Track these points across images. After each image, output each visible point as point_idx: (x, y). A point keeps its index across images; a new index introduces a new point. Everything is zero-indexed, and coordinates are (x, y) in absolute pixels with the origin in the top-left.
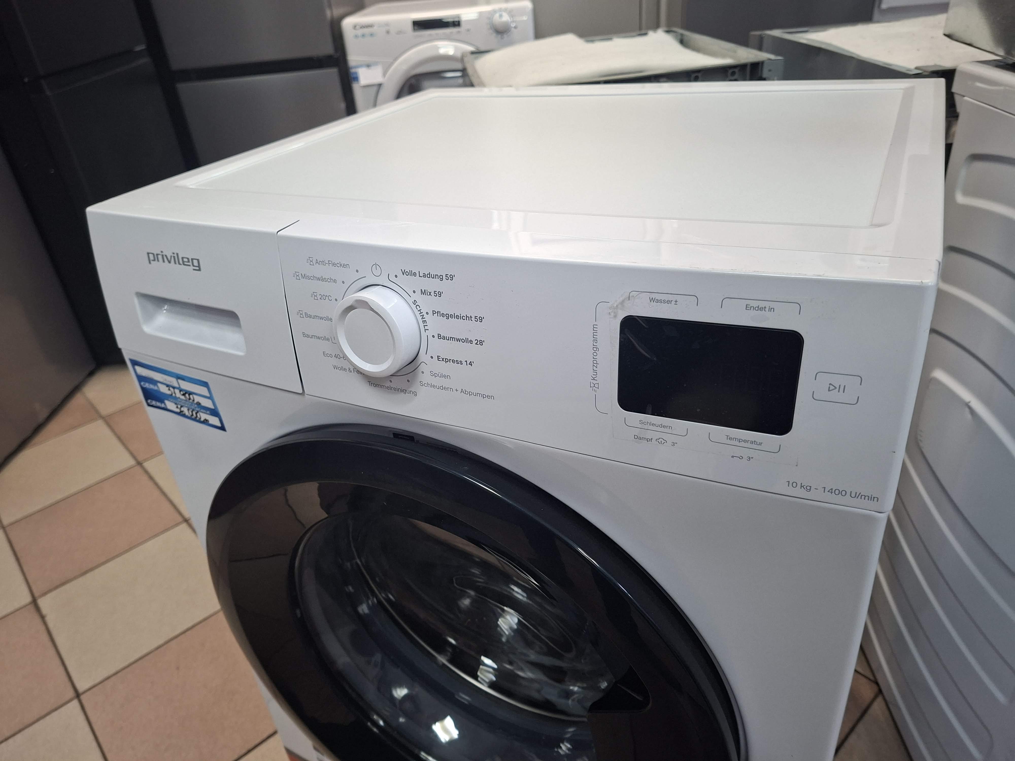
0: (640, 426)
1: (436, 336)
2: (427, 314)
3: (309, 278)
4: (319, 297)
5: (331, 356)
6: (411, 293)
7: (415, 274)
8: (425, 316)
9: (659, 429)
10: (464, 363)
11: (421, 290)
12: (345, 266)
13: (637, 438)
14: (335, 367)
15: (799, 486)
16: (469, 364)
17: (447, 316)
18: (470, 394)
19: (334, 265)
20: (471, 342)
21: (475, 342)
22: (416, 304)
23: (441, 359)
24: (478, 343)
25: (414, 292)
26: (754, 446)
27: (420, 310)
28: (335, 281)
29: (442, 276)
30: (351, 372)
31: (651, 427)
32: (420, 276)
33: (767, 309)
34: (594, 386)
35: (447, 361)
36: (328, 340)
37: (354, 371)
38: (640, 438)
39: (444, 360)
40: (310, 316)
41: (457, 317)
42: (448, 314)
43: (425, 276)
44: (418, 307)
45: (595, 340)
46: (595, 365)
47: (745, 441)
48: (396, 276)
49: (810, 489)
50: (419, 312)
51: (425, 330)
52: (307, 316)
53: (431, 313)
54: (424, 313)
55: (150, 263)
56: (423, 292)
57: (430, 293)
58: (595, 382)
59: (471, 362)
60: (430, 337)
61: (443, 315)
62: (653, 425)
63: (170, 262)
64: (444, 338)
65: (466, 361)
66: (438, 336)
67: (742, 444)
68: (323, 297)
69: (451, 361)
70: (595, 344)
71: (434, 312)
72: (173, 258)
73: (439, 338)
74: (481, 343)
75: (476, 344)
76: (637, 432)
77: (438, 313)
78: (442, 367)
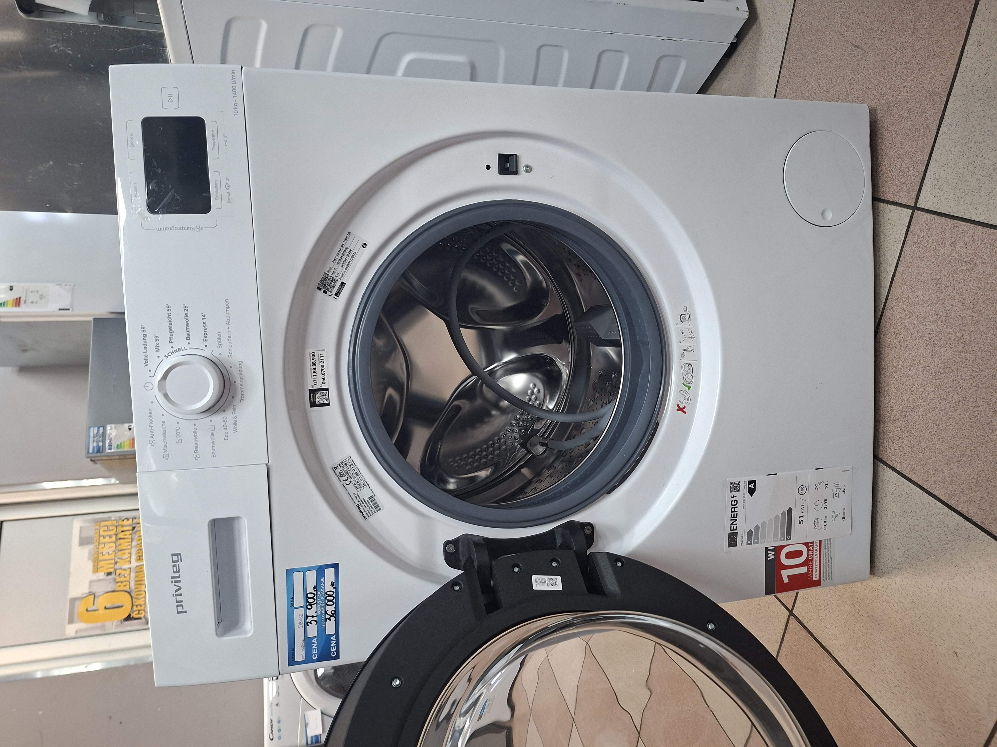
0: (220, 200)
1: (188, 341)
2: (172, 347)
3: (165, 446)
4: (179, 438)
5: (226, 433)
6: (160, 359)
7: (146, 356)
8: (174, 349)
9: (219, 188)
10: (204, 321)
11: (156, 351)
12: (150, 413)
13: (229, 201)
14: (235, 431)
15: (235, 110)
16: (204, 317)
17: (171, 332)
18: (228, 318)
19: (151, 422)
20: (187, 314)
21: (186, 312)
22: (167, 355)
23: (206, 338)
24: (186, 309)
25: (159, 357)
26: (216, 134)
27: (171, 353)
28: (164, 422)
29: (143, 335)
30: (236, 416)
31: (219, 193)
32: (147, 352)
33: (132, 137)
34: (199, 229)
35: (206, 335)
36: (212, 434)
37: (234, 414)
38: (229, 199)
39: (206, 336)
40: (197, 448)
41: (170, 324)
42: (170, 331)
43: (145, 348)
44: (169, 354)
45: (167, 229)
46: (184, 228)
47: (214, 139)
48: (150, 371)
49: (237, 104)
50: (173, 353)
51: (185, 350)
52: (197, 451)
53: (171, 345)
54: (173, 349)
55: (185, 612)
56: (158, 350)
57: (157, 344)
58: (196, 229)
59: (202, 315)
60: (190, 346)
61: (171, 335)
62: (217, 191)
63: (180, 588)
64: (188, 335)
65: (203, 319)
66: (188, 339)
67: (216, 140)
68: (178, 434)
69: (205, 331)
70: (169, 229)
71: (170, 342)
72: (176, 584)
73: (190, 339)
74: (185, 307)
75: (187, 311)
76: (225, 202)
77: (170, 339)
78: (212, 338)
